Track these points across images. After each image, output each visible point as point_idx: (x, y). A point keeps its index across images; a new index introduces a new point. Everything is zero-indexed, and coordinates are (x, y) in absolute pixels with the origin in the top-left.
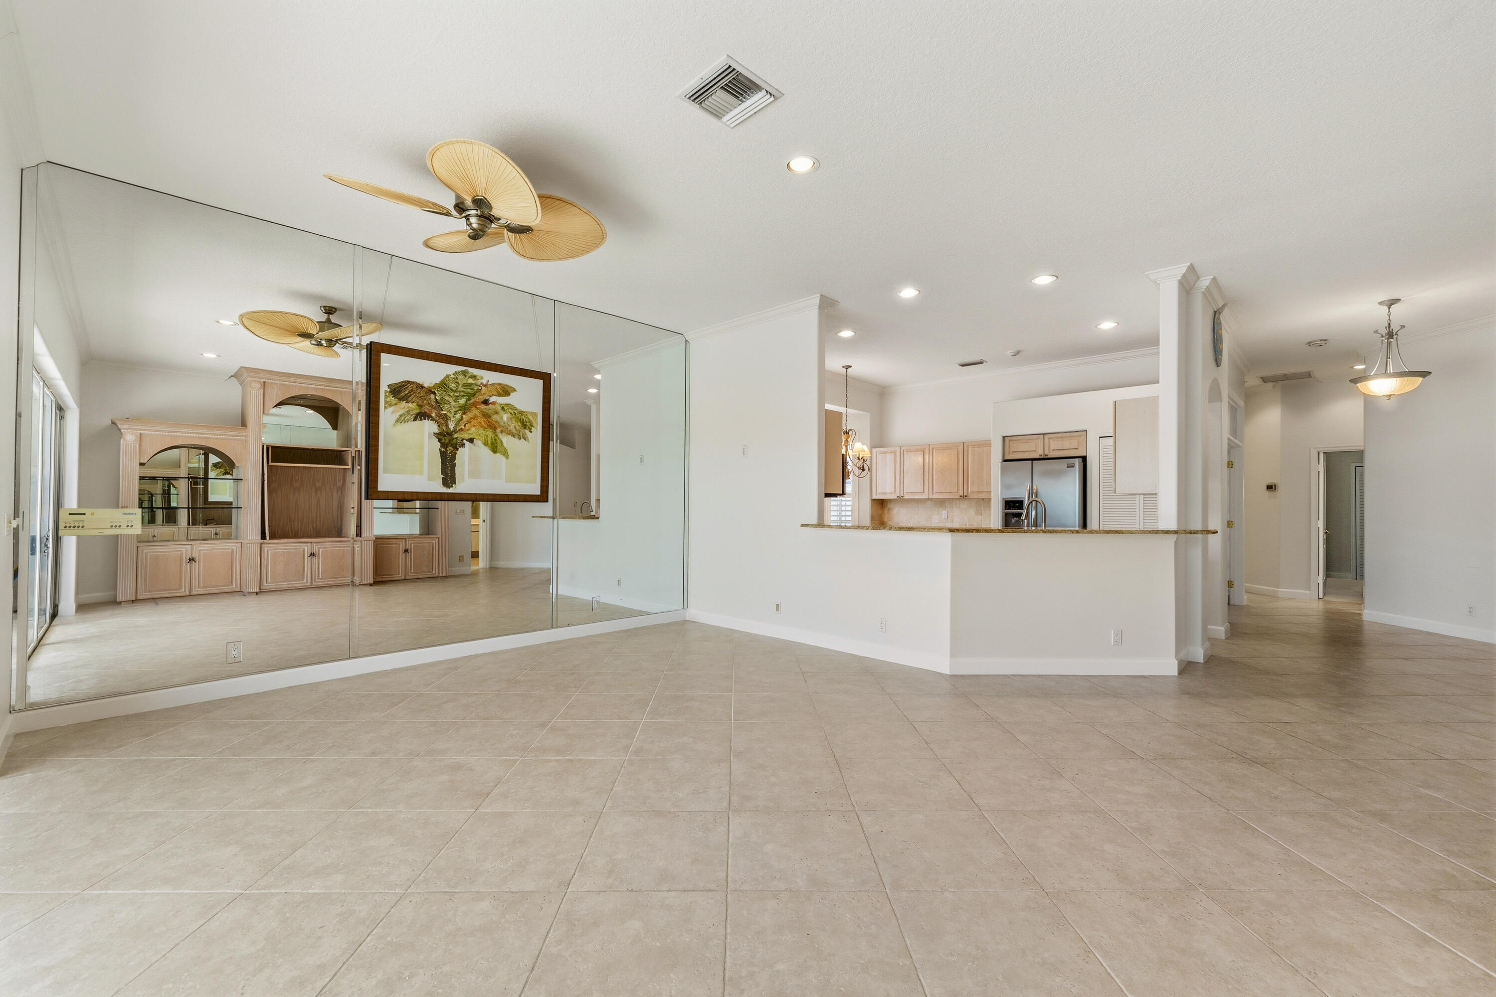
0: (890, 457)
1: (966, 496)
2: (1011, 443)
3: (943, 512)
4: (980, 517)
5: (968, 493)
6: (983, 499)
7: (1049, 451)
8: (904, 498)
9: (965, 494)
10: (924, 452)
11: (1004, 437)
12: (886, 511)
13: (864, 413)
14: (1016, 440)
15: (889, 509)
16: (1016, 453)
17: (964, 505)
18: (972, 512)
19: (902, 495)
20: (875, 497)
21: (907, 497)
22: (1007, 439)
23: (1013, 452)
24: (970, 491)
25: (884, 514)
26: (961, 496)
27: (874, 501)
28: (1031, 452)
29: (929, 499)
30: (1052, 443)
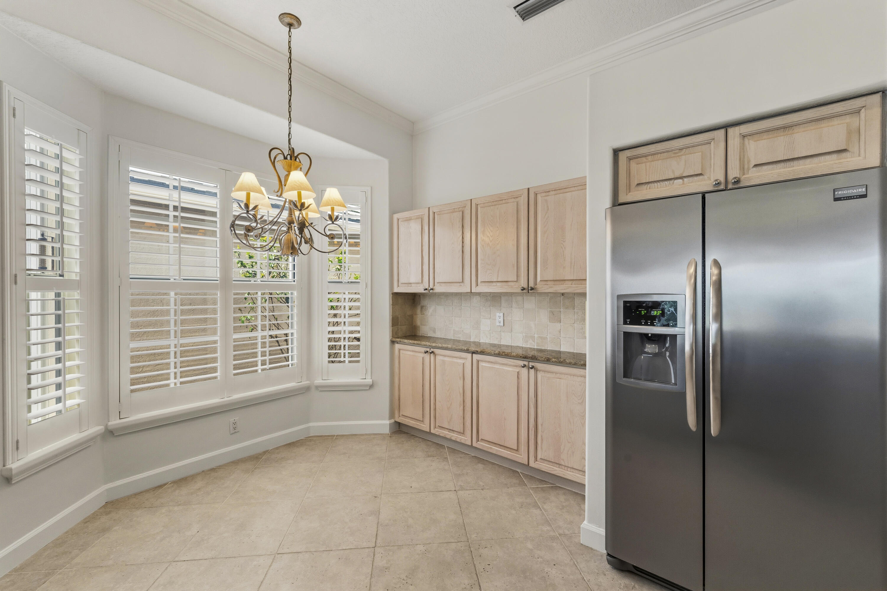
0: (415, 226)
1: (532, 289)
2: (633, 164)
3: (498, 314)
4: (558, 325)
5: (536, 283)
6: (563, 294)
7: (742, 169)
8: (434, 291)
9: (531, 284)
10: (463, 213)
11: (616, 152)
12: (419, 311)
13: (380, 158)
14: (646, 156)
15: (422, 307)
16: (645, 187)
17: (530, 303)
18: (543, 316)
19: (431, 287)
20: (396, 290)
21: (438, 289)
22: (623, 156)
23: (638, 184)
24: (539, 279)
25: (416, 314)
26: (523, 289)
27: (396, 296)
28: (685, 180)
29: (471, 294)
30: (752, 145)
